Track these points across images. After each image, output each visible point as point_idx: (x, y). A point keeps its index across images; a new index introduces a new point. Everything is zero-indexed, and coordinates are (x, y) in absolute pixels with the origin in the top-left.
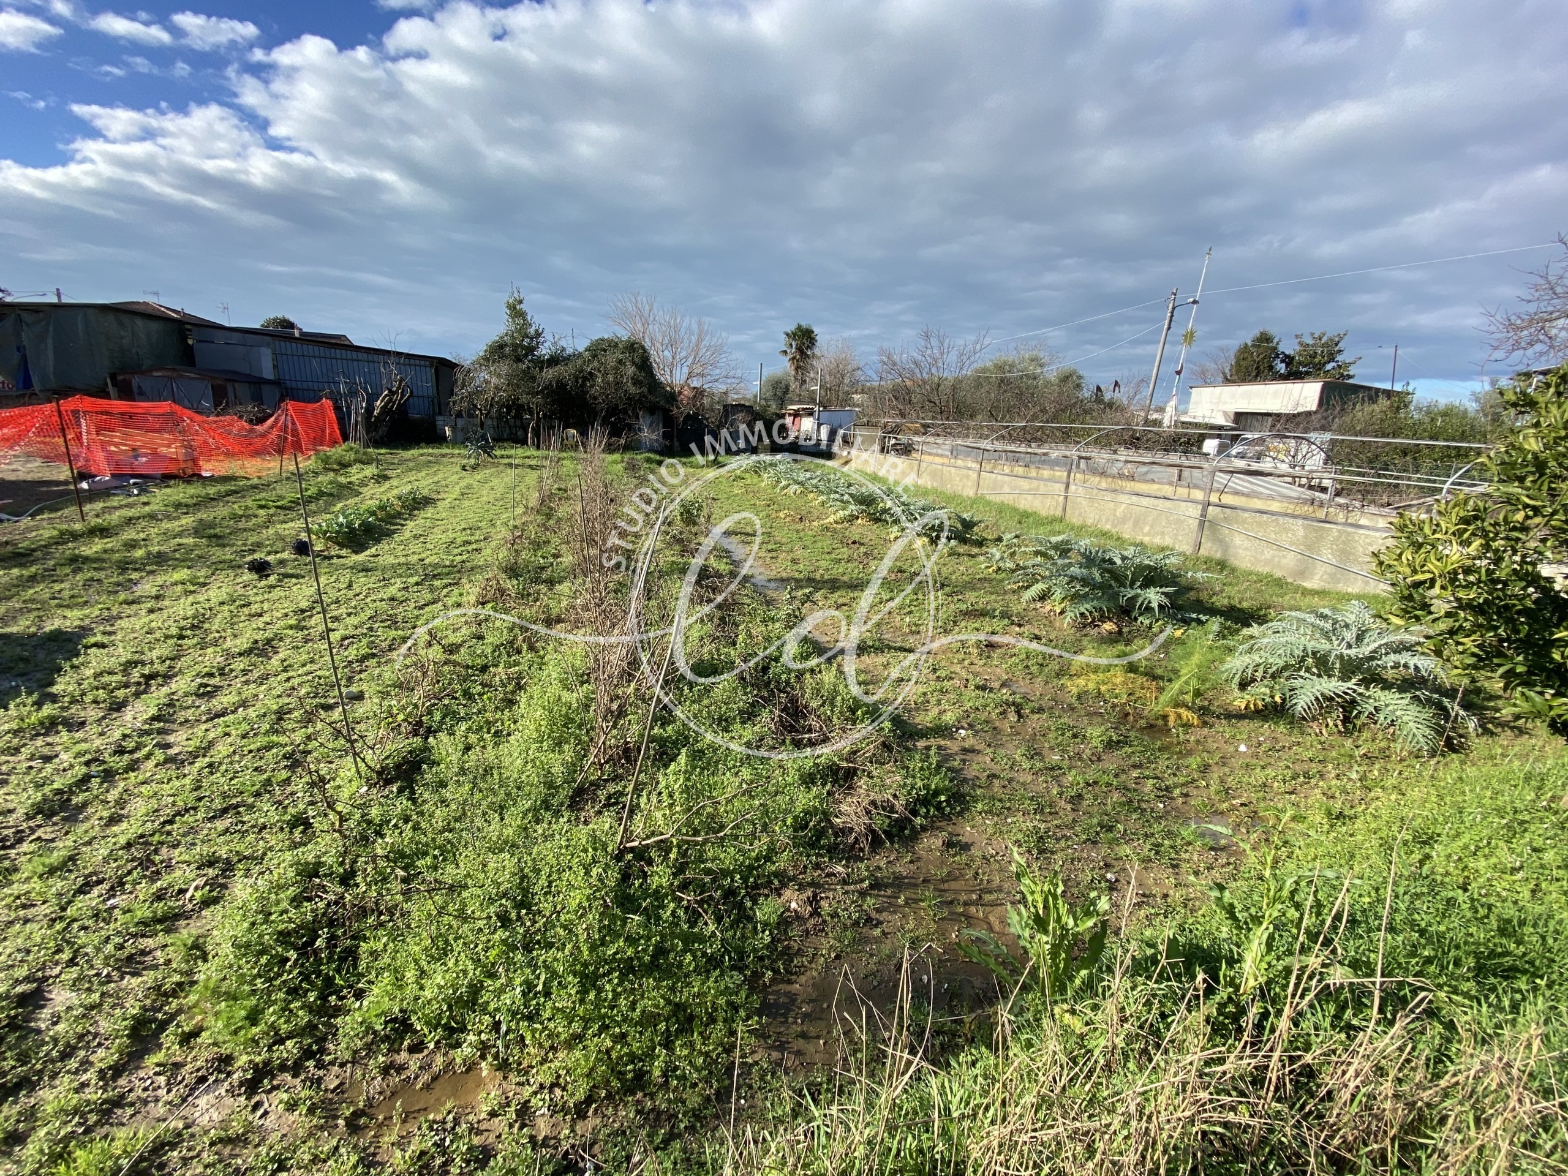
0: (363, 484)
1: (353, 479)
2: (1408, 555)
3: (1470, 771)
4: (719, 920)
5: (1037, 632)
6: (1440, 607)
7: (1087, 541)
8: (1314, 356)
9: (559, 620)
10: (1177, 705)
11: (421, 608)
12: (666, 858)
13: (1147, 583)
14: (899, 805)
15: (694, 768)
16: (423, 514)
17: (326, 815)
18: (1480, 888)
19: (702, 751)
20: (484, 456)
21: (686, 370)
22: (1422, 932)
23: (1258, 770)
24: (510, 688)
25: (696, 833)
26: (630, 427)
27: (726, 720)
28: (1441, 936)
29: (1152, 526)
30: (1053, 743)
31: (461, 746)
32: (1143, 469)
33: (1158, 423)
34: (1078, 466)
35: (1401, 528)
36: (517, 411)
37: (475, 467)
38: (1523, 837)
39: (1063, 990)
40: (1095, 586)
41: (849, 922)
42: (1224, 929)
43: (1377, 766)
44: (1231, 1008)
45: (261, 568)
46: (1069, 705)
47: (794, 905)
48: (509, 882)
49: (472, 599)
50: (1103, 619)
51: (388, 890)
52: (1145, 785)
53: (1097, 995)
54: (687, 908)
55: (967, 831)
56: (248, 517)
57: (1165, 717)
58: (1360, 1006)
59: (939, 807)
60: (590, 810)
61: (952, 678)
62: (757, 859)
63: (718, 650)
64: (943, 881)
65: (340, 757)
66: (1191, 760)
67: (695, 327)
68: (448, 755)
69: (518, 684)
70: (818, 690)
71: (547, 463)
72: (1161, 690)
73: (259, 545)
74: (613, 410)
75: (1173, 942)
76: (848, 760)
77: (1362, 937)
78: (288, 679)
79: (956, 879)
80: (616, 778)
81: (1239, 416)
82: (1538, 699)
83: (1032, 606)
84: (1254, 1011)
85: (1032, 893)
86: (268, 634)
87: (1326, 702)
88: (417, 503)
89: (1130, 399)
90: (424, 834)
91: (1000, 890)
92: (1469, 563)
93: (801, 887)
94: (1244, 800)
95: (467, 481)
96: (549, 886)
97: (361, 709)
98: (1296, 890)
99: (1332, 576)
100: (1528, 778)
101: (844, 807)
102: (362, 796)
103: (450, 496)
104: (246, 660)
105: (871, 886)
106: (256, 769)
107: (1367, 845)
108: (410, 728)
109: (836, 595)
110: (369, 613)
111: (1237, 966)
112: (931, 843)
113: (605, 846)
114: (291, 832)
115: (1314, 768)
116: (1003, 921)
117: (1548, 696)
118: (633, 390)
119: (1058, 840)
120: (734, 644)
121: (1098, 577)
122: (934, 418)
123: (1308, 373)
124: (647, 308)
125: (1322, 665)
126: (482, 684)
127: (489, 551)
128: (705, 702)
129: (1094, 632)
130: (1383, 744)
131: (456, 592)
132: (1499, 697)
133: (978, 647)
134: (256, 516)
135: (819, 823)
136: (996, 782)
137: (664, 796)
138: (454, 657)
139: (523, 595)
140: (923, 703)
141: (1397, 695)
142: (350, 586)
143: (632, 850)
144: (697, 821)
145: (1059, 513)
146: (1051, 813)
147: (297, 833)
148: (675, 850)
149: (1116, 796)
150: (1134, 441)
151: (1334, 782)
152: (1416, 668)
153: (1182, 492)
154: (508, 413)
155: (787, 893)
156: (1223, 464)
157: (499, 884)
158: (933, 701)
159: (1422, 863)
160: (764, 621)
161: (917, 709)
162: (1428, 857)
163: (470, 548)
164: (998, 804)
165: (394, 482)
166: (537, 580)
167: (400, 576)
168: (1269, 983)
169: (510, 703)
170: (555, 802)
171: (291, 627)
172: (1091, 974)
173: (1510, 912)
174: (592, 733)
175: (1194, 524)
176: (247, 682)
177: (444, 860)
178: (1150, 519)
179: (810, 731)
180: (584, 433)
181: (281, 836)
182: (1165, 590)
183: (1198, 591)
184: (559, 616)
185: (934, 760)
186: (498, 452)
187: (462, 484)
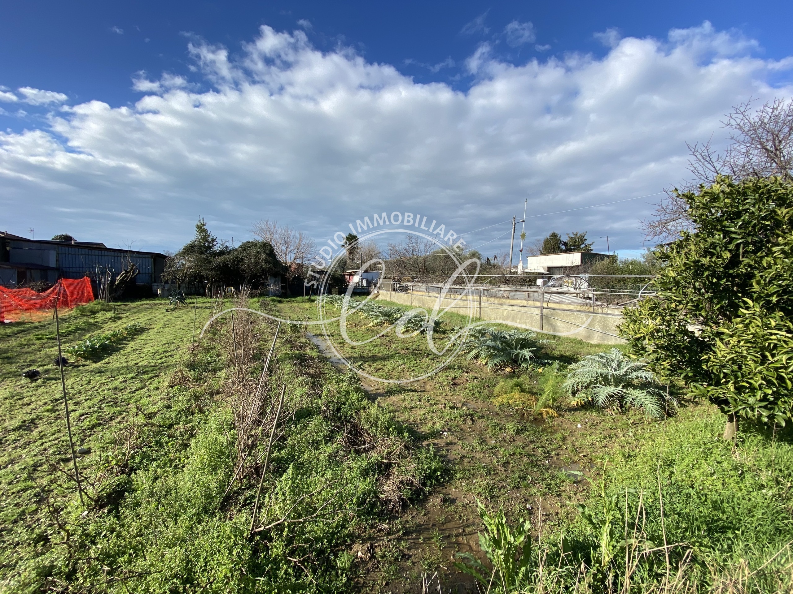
0: (104, 322)
1: (98, 320)
2: (631, 326)
3: (681, 426)
4: (314, 571)
5: (476, 375)
6: (650, 348)
7: (493, 328)
8: (575, 242)
9: (218, 393)
10: (546, 407)
11: (133, 392)
12: (281, 535)
13: (523, 347)
14: (416, 481)
15: (297, 475)
16: (140, 337)
17: (59, 533)
18: (699, 486)
19: (302, 464)
20: (180, 304)
21: (293, 256)
22: (679, 514)
23: (588, 437)
24: (186, 437)
25: (300, 516)
26: (263, 284)
27: (317, 443)
28: (688, 515)
29: (520, 320)
30: (491, 434)
31: (152, 478)
32: (513, 294)
33: (516, 273)
34: (484, 294)
35: (626, 314)
36: (200, 278)
37: (173, 310)
38: (711, 457)
39: (513, 582)
40: (499, 350)
41: (392, 559)
42: (588, 529)
43: (639, 428)
44: (599, 576)
45: (33, 376)
46: (496, 412)
47: (360, 554)
48: (179, 566)
49: (166, 384)
50: (505, 366)
51: (98, 580)
52: (538, 452)
53: (532, 582)
54: (294, 567)
55: (453, 491)
56: (29, 345)
57: (541, 414)
58: (660, 563)
59: (437, 480)
60: (234, 509)
61: (438, 404)
62: (337, 527)
63: (311, 401)
64: (443, 524)
65: (72, 492)
66: (557, 435)
67: (298, 235)
68: (143, 484)
69: (191, 434)
70: (368, 419)
71: (215, 305)
72: (537, 400)
73: (34, 361)
74: (254, 276)
75: (565, 541)
76: (386, 458)
77: (653, 522)
78: (42, 444)
79: (450, 521)
80: (250, 487)
81: (550, 269)
82: (701, 388)
83: (472, 362)
84: (611, 575)
85: (490, 525)
86: (33, 416)
87: (611, 397)
88: (136, 332)
89: (502, 263)
90: (124, 539)
91: (473, 524)
92: (657, 327)
93: (364, 542)
94: (584, 453)
95: (168, 317)
96: (206, 566)
97: (88, 460)
98: (618, 501)
99: (602, 337)
100: (706, 427)
101: (386, 487)
102: (84, 518)
103: (157, 327)
104: (17, 434)
105: (404, 534)
106: (16, 505)
107: (644, 470)
108: (119, 469)
109: (375, 364)
110: (100, 398)
111: (598, 550)
112: (435, 501)
113: (242, 532)
114: (35, 546)
115: (613, 432)
116: (477, 544)
117: (705, 386)
118: (265, 266)
119: (500, 489)
120: (320, 397)
121: (500, 346)
122: (416, 274)
123: (574, 249)
124: (273, 227)
125: (606, 380)
126: (169, 436)
127: (178, 356)
128: (304, 433)
129: (502, 373)
130: (640, 416)
131: (156, 381)
132: (683, 388)
133: (449, 386)
134: (34, 344)
135: (372, 499)
136: (465, 460)
137: (280, 496)
138: (151, 421)
139: (197, 380)
140: (424, 420)
141: (640, 392)
142: (89, 383)
143: (260, 533)
144: (300, 508)
145: (478, 316)
146: (494, 474)
147: (39, 548)
148: (286, 529)
149: (525, 460)
150: (507, 282)
151: (623, 438)
152: (645, 377)
153: (531, 303)
154: (195, 280)
155: (356, 547)
156: (546, 290)
157: (172, 568)
158: (429, 417)
159: (670, 476)
160: (337, 382)
161: (421, 423)
162: (672, 473)
163: (167, 355)
164: (467, 472)
165: (124, 320)
166: (206, 370)
167: (122, 374)
168: (615, 557)
169: (185, 446)
170: (211, 508)
171: (48, 411)
172: (527, 569)
173: (716, 497)
174: (235, 460)
175: (539, 318)
176: (16, 448)
177: (136, 556)
178: (519, 316)
179: (364, 444)
180: (237, 289)
181: (28, 549)
182: (532, 349)
183: (546, 349)
184: (218, 390)
185: (432, 452)
186: (188, 301)
187: (165, 319)
